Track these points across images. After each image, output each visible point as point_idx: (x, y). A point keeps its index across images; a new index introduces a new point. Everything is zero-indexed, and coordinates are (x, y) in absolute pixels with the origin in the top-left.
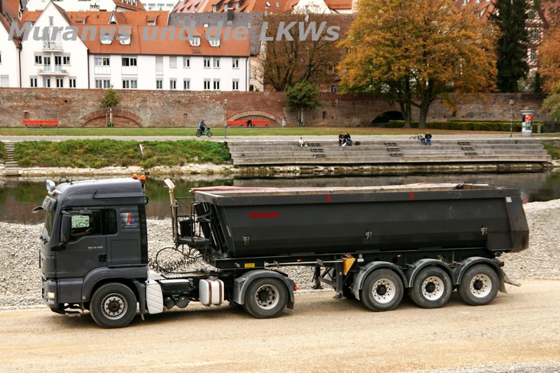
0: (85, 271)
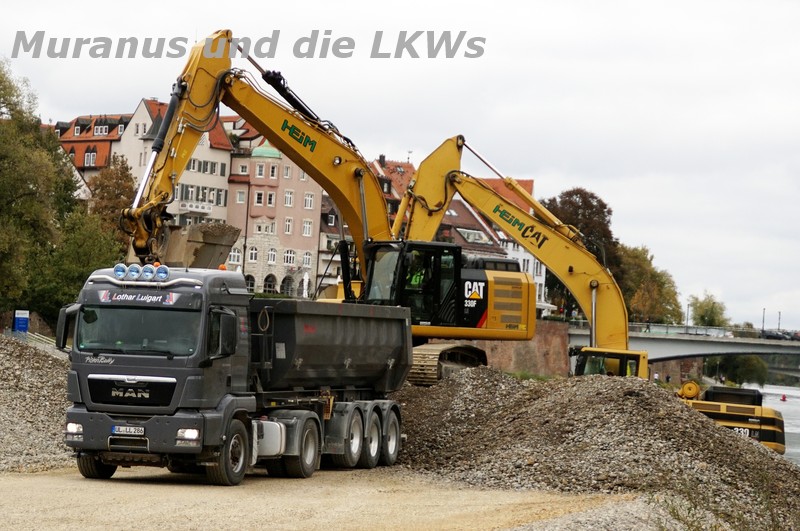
0: (217, 401)
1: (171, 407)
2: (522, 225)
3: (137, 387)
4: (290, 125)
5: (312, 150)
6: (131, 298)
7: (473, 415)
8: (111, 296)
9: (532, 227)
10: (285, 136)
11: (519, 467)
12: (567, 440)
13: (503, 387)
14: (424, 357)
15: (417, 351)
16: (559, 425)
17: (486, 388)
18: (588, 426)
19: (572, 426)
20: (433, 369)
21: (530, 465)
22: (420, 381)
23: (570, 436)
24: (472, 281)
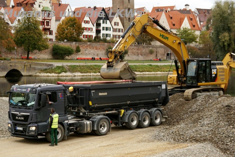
4: (162, 35)
5: (168, 40)
7: (197, 110)
10: (161, 38)
11: (172, 132)
12: (198, 122)
13: (211, 101)
14: (188, 92)
15: (187, 91)
16: (199, 117)
17: (206, 101)
18: (206, 118)
19: (202, 117)
20: (190, 96)
21: (176, 132)
22: (187, 99)
23: (200, 121)
24: (214, 69)
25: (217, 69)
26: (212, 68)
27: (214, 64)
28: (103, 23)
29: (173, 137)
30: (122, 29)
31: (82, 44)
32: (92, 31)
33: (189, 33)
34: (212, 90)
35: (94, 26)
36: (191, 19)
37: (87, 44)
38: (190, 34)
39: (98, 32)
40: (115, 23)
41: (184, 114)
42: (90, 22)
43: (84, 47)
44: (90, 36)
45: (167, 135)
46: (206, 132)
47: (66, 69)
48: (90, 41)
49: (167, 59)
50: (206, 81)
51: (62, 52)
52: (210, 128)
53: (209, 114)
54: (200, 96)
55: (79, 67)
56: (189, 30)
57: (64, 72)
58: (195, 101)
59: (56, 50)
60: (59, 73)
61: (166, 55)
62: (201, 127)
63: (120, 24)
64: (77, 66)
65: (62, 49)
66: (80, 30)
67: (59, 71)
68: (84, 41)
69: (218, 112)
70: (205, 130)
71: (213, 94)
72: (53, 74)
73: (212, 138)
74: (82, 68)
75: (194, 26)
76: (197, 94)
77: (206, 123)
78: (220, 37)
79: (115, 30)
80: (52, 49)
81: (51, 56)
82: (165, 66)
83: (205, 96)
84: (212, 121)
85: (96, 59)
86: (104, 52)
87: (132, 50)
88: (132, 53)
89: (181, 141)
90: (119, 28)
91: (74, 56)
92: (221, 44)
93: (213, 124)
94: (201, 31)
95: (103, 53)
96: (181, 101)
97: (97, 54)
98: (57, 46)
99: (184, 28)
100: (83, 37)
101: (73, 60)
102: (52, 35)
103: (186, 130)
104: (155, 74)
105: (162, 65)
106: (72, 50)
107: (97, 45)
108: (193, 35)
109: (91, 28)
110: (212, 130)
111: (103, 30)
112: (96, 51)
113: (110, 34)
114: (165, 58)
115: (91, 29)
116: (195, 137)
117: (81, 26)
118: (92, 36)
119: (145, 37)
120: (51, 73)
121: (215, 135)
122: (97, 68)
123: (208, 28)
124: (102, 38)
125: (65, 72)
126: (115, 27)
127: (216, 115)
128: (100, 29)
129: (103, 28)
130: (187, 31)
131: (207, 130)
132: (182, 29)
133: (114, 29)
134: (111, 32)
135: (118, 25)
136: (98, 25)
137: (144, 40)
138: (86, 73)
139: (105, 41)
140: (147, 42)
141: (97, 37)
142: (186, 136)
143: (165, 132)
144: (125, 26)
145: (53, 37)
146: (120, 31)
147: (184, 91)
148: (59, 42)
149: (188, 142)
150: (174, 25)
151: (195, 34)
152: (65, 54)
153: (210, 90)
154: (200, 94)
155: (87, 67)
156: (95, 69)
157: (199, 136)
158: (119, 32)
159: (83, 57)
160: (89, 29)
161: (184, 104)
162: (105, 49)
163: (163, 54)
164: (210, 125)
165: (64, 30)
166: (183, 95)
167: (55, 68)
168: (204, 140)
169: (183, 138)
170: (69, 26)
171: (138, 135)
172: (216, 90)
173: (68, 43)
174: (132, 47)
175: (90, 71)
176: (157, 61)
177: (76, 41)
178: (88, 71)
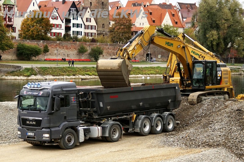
0: (59, 124)
1: (41, 127)
2: (198, 55)
3: (32, 121)
6: (31, 93)
7: (204, 115)
8: (26, 93)
9: (201, 55)
11: (183, 138)
12: (208, 127)
13: (217, 105)
14: (193, 96)
15: (191, 94)
16: (209, 122)
17: (212, 105)
18: (217, 122)
19: (213, 122)
20: (195, 100)
21: (186, 137)
22: (192, 103)
23: (210, 125)
24: (219, 71)
25: (221, 71)
26: (217, 70)
27: (218, 66)
28: (73, 19)
29: (184, 142)
30: (95, 26)
31: (51, 42)
32: (61, 28)
33: (171, 30)
34: (218, 94)
35: (63, 22)
36: (173, 15)
37: (56, 42)
38: (173, 32)
39: (68, 29)
40: (87, 19)
41: (190, 119)
42: (59, 17)
43: (53, 46)
44: (59, 33)
45: (177, 140)
46: (218, 137)
47: (35, 71)
48: (59, 40)
49: (147, 60)
50: (213, 84)
51: (28, 52)
52: (222, 133)
53: (219, 119)
54: (205, 100)
55: (51, 70)
56: (171, 27)
57: (33, 74)
58: (200, 105)
59: (21, 50)
60: (29, 76)
61: (145, 55)
62: (212, 132)
63: (93, 20)
64: (49, 68)
65: (28, 49)
66: (48, 27)
67: (29, 74)
68: (52, 40)
69: (229, 117)
70: (218, 135)
71: (219, 98)
72: (22, 77)
73: (226, 142)
74: (54, 70)
75: (176, 23)
76: (202, 98)
77: (217, 127)
78: (207, 36)
79: (86, 27)
80: (17, 49)
81: (15, 56)
82: (147, 67)
83: (211, 100)
84: (224, 126)
85: (67, 59)
86: (75, 52)
87: (107, 50)
88: (107, 53)
89: (194, 146)
90: (92, 25)
91: (41, 57)
92: (208, 44)
93: (225, 129)
94: (184, 28)
95: (75, 54)
96: (185, 105)
97: (68, 54)
98: (23, 45)
99: (166, 25)
100: (51, 35)
101: (41, 61)
102: (15, 32)
103: (197, 135)
104: (135, 77)
105: (143, 67)
106: (39, 50)
107: (68, 44)
108: (175, 33)
109: (60, 24)
110: (225, 135)
111: (73, 27)
112: (66, 50)
113: (81, 32)
114: (145, 59)
115: (59, 26)
116: (208, 142)
117: (50, 22)
118: (61, 33)
119: (121, 35)
120: (19, 76)
121: (228, 140)
122: (71, 70)
123: (193, 25)
124: (72, 36)
125: (35, 75)
126: (87, 24)
127: (227, 119)
128: (70, 26)
129: (73, 24)
130: (169, 29)
131: (220, 134)
132: (163, 26)
133: (86, 25)
134: (82, 30)
135: (90, 22)
136: (68, 21)
137: (120, 39)
138: (58, 75)
139: (76, 39)
140: (124, 41)
141: (67, 35)
142: (197, 141)
143: (174, 138)
144: (98, 23)
145: (16, 35)
146: (89, 28)
147: (188, 95)
148: (24, 41)
149: (201, 147)
150: (154, 21)
151: (178, 32)
152: (32, 54)
153: (215, 94)
154: (205, 98)
155: (60, 70)
156: (68, 71)
157: (212, 141)
158: (92, 29)
159: (52, 58)
160: (58, 26)
161: (189, 109)
162: (77, 48)
163: (142, 54)
164: (221, 130)
165: (30, 27)
166: (188, 99)
167: (23, 70)
168: (218, 145)
169: (195, 143)
170: (35, 22)
171: (146, 141)
172: (221, 94)
173: (35, 41)
174: (107, 47)
175: (63, 73)
176: (136, 62)
177: (43, 39)
178: (61, 73)
